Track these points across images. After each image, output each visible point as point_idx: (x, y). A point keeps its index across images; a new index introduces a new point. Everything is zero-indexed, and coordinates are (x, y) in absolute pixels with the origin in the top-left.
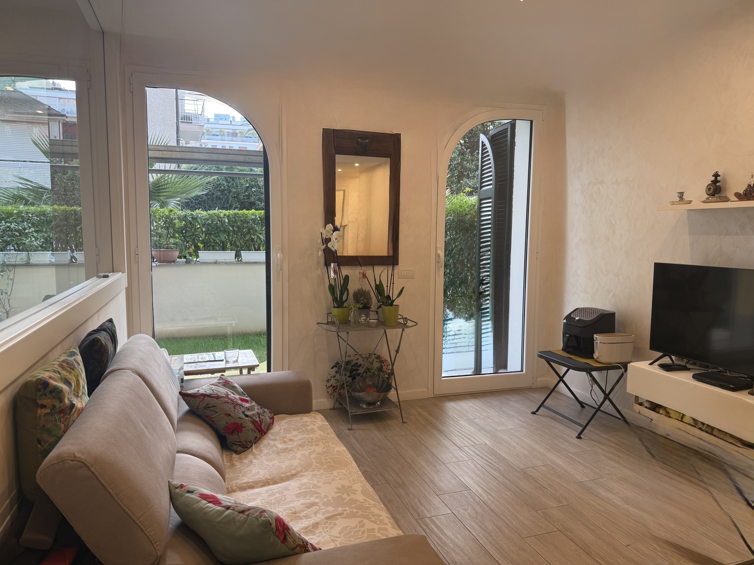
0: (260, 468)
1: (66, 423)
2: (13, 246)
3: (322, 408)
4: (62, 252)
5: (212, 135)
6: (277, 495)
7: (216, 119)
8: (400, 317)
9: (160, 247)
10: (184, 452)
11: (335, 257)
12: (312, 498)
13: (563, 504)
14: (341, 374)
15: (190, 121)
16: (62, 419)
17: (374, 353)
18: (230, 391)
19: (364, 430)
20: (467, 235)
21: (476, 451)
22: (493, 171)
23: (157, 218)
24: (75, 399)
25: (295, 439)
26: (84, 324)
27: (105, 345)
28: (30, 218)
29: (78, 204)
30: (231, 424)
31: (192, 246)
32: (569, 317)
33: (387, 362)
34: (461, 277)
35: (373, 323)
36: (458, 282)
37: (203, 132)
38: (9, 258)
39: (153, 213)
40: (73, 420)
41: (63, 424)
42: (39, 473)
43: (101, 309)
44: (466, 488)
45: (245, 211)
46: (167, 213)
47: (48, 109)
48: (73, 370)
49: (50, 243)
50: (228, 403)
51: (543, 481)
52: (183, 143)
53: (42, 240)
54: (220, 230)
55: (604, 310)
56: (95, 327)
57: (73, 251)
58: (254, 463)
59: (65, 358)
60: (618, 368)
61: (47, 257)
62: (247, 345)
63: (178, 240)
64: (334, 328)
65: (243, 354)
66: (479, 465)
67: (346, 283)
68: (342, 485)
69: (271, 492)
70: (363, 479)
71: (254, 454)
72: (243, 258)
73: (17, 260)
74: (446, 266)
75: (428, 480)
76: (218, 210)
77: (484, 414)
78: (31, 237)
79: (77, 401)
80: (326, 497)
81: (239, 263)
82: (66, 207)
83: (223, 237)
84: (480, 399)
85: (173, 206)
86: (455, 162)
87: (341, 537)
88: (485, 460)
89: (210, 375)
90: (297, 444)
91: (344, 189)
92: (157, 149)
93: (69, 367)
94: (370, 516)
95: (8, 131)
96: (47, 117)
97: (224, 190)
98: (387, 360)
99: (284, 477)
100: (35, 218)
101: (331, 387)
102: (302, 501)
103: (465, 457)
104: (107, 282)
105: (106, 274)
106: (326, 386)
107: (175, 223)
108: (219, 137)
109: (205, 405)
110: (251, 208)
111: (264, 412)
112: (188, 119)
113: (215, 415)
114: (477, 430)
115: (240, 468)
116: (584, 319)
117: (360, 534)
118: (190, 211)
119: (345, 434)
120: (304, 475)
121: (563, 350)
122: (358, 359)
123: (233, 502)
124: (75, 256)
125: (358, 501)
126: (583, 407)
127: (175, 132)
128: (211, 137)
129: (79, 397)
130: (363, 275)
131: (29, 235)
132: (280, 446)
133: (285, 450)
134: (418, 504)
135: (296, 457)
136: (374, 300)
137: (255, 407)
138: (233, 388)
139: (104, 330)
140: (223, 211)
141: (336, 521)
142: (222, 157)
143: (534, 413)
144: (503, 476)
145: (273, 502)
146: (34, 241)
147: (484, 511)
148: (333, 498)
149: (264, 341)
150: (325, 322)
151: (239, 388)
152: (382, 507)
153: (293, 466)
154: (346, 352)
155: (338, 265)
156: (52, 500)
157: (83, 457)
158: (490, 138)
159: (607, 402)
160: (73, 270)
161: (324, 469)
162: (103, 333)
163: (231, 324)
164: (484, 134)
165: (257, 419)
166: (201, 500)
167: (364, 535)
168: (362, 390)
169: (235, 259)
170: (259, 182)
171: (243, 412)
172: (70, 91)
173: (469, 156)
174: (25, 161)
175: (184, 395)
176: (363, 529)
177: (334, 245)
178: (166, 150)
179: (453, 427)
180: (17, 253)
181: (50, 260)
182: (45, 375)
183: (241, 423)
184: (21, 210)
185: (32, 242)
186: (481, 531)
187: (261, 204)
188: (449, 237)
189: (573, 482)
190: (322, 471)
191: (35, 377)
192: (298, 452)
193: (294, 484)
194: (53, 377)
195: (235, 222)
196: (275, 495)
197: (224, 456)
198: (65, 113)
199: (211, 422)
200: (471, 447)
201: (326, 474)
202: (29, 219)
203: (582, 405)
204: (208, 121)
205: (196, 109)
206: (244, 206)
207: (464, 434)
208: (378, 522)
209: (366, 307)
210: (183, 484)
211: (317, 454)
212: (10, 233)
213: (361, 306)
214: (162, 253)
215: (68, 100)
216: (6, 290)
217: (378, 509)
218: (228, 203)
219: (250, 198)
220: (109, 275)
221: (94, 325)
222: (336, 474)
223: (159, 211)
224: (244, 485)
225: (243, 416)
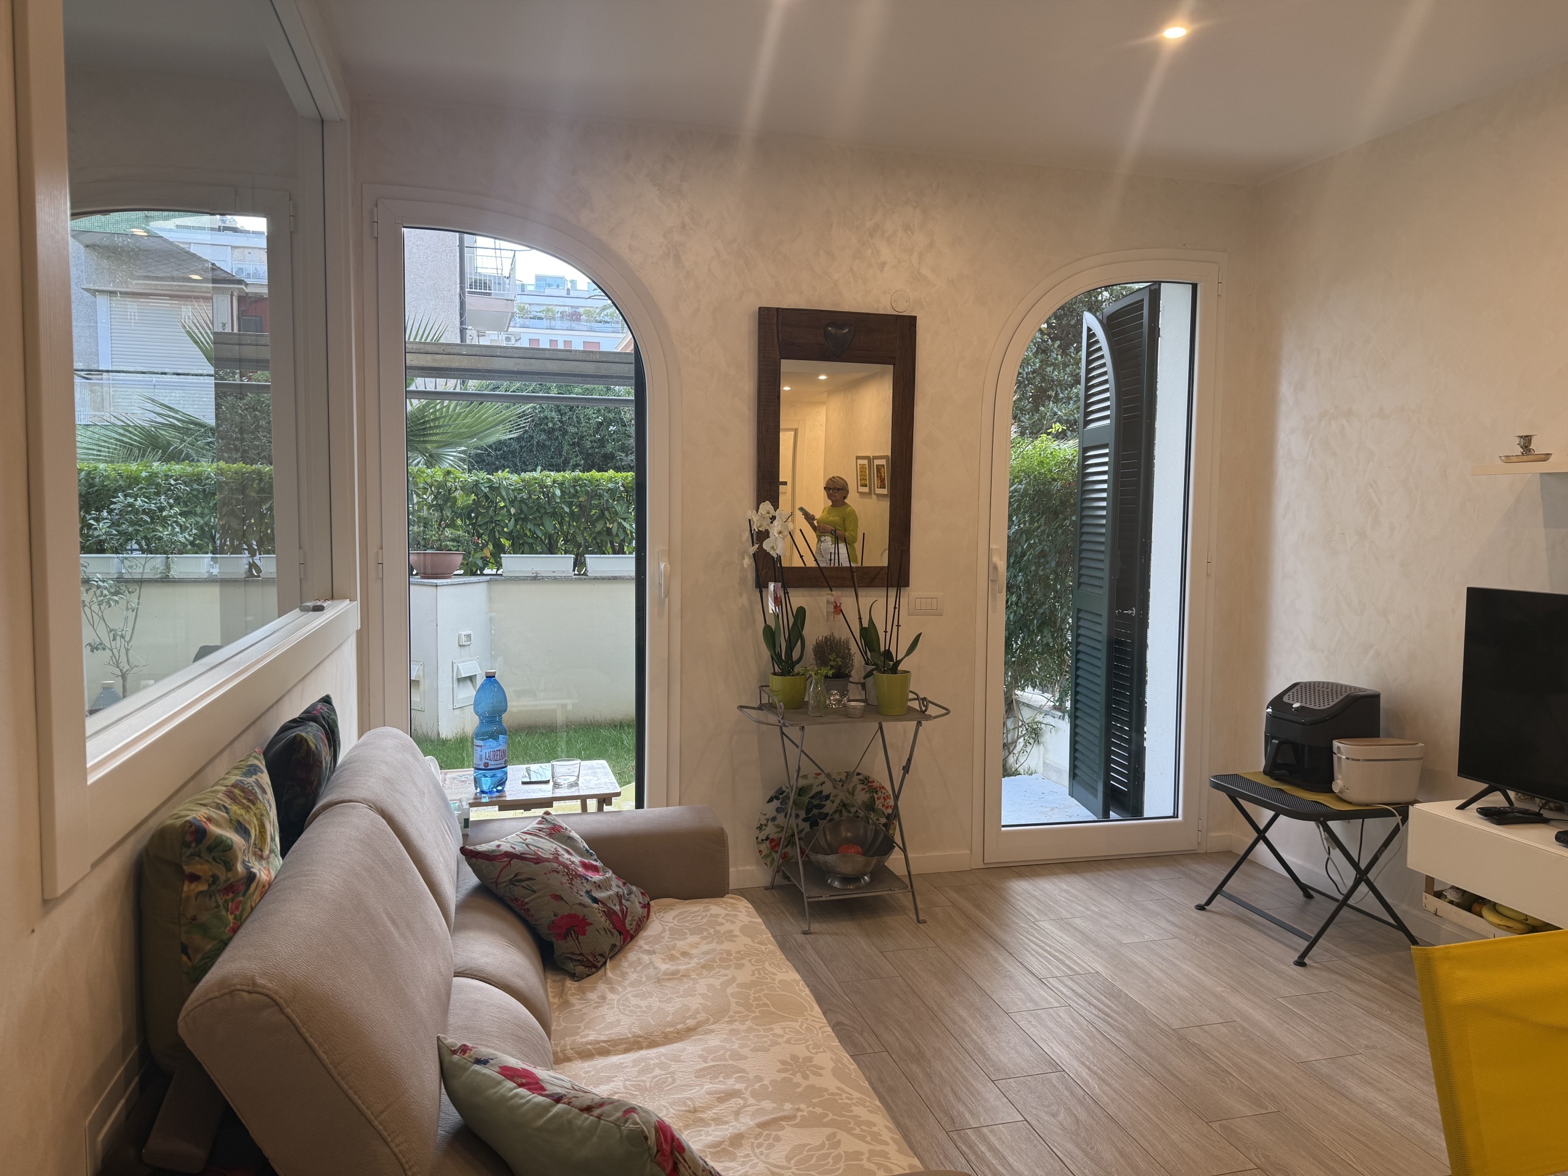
0: (622, 1013)
1: (238, 913)
2: (138, 543)
3: (748, 885)
4: (232, 556)
5: (531, 318)
6: (657, 1072)
7: (537, 286)
8: (911, 696)
9: (425, 546)
10: (467, 974)
11: (777, 569)
12: (730, 1080)
13: (1266, 1109)
14: (788, 814)
15: (488, 291)
16: (230, 904)
17: (857, 771)
18: (562, 848)
19: (837, 934)
20: (1055, 522)
21: (1076, 987)
22: (1113, 389)
23: (419, 488)
24: (257, 863)
25: (694, 951)
26: (275, 707)
27: (316, 752)
28: (172, 488)
29: (264, 457)
30: (563, 917)
31: (488, 544)
32: (1278, 703)
33: (883, 791)
34: (1041, 611)
35: (854, 708)
36: (1035, 622)
37: (512, 313)
38: (131, 567)
39: (413, 478)
40: (251, 906)
41: (231, 914)
42: (185, 1017)
43: (308, 674)
44: (1055, 1066)
45: (594, 473)
46: (440, 478)
47: (213, 269)
48: (254, 804)
49: (208, 536)
50: (558, 872)
51: (1222, 1058)
52: (472, 338)
53: (194, 531)
54: (546, 512)
55: (1355, 688)
56: (296, 714)
57: (253, 554)
58: (610, 1000)
59: (239, 778)
60: (1389, 814)
61: (203, 564)
62: (595, 748)
63: (460, 533)
64: (773, 718)
65: (589, 768)
66: (1082, 1019)
67: (799, 624)
68: (791, 1055)
69: (643, 1064)
70: (836, 1043)
71: (609, 982)
72: (588, 569)
73: (145, 571)
74: (1009, 588)
75: (972, 1047)
76: (541, 471)
77: (1093, 908)
78: (174, 524)
79: (260, 867)
80: (759, 1079)
81: (580, 579)
82: (241, 464)
83: (551, 525)
84: (1084, 875)
85: (451, 463)
86: (1028, 368)
87: (790, 1168)
88: (1095, 1007)
89: (519, 813)
90: (698, 964)
91: (796, 427)
92: (422, 351)
93: (245, 798)
94: (852, 1125)
95: (132, 314)
96: (211, 285)
97: (553, 430)
98: (883, 788)
99: (670, 1032)
100: (182, 487)
101: (768, 842)
102: (708, 1086)
103: (1052, 1000)
104: (320, 620)
105: (319, 603)
106: (757, 838)
107: (455, 497)
108: (545, 323)
109: (512, 876)
110: (606, 466)
111: (630, 893)
112: (482, 287)
113: (532, 897)
114: (1079, 942)
115: (580, 1010)
116: (1312, 707)
117: (831, 1163)
118: (486, 473)
119: (796, 941)
120: (712, 1031)
121: (1265, 772)
122: (824, 783)
123: (568, 1085)
124: (258, 562)
125: (827, 1090)
126: (1308, 896)
127: (458, 313)
128: (527, 323)
129: (265, 859)
130: (836, 607)
131: (170, 520)
132: (664, 967)
133: (673, 976)
134: (952, 1098)
135: (696, 991)
136: (858, 660)
137: (612, 883)
138: (569, 841)
139: (314, 719)
140: (552, 473)
141: (780, 1133)
142: (552, 366)
143: (1201, 908)
144: (1135, 1043)
145: (648, 1085)
146: (178, 532)
147: (1095, 1120)
148: (774, 1082)
149: (629, 740)
150: (756, 704)
151: (580, 842)
152: (876, 1105)
153: (689, 1009)
154: (799, 768)
155: (784, 587)
156: (209, 1073)
157: (270, 985)
158: (1105, 321)
159: (1363, 888)
160: (255, 594)
161: (753, 1018)
162: (311, 726)
163: (564, 706)
164: (1090, 310)
165: (617, 908)
166: (503, 1080)
167: (838, 1166)
168: (832, 850)
169: (574, 570)
170: (623, 413)
171: (588, 892)
172: (254, 232)
173: (1057, 355)
174: (165, 374)
175: (470, 855)
176: (836, 1152)
177: (776, 545)
178: (441, 351)
179: (1026, 934)
180: (146, 557)
181: (208, 572)
182: (198, 814)
183: (584, 916)
184: (155, 471)
185: (175, 534)
186: (1086, 1162)
187: (625, 458)
188: (1016, 527)
189: (1288, 1061)
190: (749, 1023)
191: (180, 817)
192: (700, 980)
193: (690, 1048)
194: (214, 818)
195: (574, 496)
196: (653, 1070)
197: (549, 984)
198: (242, 277)
199: (523, 911)
200: (1065, 978)
201: (759, 1031)
202: (170, 489)
203: (1307, 891)
204: (523, 290)
205: (500, 267)
206: (593, 462)
207: (1049, 949)
208: (868, 1139)
209: (841, 675)
210: (468, 1044)
211: (739, 986)
212: (133, 517)
213: (830, 673)
214: (429, 558)
215: (250, 250)
216: (123, 630)
217: (869, 1111)
218: (561, 455)
219: (604, 447)
220: (325, 605)
221: (293, 710)
222: (780, 1032)
223: (424, 472)
224: (589, 1047)
225: (588, 901)
